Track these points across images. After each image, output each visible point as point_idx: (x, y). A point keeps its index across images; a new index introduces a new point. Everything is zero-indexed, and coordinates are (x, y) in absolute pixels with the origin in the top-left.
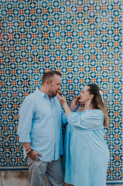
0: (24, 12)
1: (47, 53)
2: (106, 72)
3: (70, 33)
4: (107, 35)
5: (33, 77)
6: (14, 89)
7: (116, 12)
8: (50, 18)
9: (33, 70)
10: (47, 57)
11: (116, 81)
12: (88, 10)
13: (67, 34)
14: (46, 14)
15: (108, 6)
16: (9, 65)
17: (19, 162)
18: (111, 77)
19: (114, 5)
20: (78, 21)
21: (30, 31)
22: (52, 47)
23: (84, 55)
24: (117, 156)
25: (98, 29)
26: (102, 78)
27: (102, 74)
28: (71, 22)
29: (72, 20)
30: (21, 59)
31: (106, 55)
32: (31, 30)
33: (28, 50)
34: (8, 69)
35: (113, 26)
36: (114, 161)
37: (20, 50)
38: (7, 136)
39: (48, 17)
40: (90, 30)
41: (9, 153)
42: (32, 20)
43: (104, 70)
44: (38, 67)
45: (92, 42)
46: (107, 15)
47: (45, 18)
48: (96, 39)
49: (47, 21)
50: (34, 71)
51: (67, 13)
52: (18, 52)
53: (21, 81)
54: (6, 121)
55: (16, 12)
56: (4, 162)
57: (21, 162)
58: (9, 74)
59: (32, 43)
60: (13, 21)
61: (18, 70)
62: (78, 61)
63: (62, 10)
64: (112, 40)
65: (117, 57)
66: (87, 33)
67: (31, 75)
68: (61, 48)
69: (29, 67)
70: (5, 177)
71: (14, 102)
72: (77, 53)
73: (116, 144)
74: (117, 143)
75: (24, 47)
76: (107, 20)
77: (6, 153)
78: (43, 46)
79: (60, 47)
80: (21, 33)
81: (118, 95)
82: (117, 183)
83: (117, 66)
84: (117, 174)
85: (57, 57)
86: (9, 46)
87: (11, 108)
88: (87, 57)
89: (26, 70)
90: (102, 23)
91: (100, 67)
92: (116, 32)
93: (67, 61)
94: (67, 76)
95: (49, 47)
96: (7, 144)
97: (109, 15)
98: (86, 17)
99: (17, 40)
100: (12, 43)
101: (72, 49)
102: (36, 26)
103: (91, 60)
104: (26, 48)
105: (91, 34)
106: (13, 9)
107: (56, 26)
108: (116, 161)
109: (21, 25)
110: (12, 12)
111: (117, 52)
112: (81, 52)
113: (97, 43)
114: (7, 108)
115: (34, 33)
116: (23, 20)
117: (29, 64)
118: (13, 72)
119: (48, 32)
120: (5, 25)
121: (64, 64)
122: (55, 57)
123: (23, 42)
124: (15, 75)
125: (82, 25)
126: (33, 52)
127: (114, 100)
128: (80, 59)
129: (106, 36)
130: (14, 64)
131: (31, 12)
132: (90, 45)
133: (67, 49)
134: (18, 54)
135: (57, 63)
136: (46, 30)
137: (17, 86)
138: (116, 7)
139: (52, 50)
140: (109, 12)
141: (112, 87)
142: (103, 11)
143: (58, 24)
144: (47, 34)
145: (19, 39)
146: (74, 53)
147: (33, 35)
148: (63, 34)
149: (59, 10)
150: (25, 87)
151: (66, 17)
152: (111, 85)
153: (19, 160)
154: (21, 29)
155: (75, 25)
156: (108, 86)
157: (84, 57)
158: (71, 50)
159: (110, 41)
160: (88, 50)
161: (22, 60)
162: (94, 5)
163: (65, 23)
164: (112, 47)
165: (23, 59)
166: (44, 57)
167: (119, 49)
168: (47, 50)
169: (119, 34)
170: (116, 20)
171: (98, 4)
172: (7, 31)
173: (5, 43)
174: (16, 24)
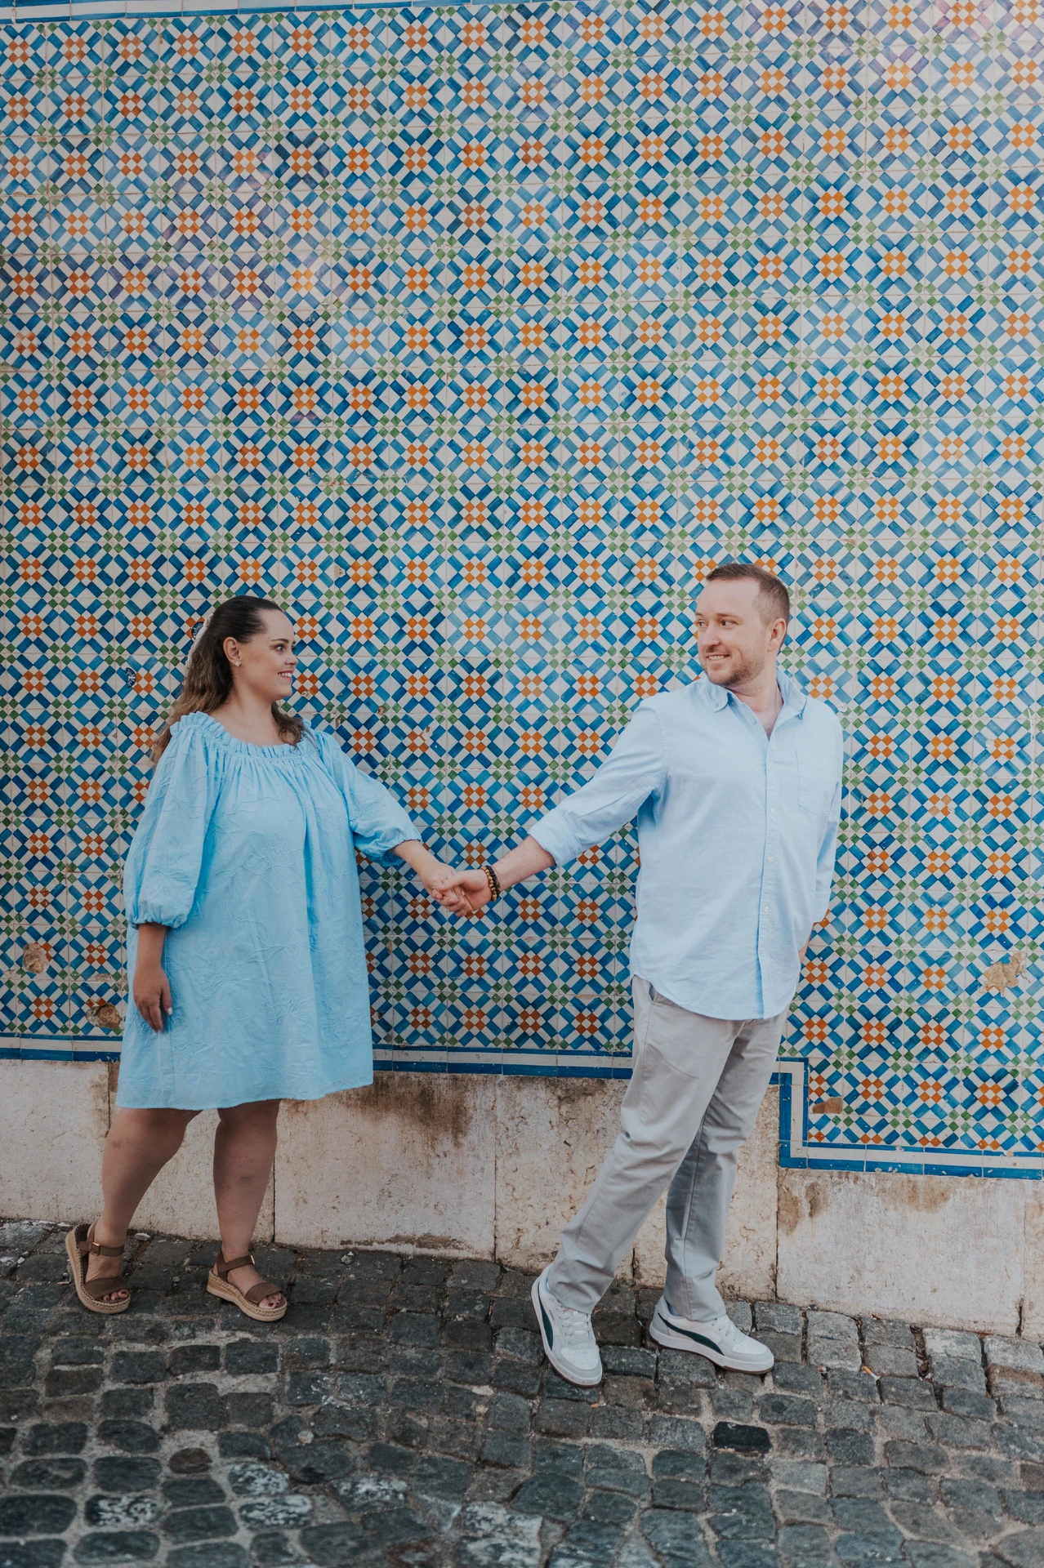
0: (429, 279)
1: (533, 483)
2: (832, 589)
3: (655, 386)
4: (843, 402)
5: (458, 600)
6: (363, 658)
7: (894, 289)
8: (556, 311)
9: (457, 565)
10: (532, 501)
11: (880, 635)
12: (753, 275)
13: (637, 392)
14: (539, 293)
15: (850, 259)
16: (339, 537)
18: (856, 612)
19: (882, 251)
20: (698, 331)
21: (452, 374)
23: (720, 498)
24: (874, 1021)
25: (800, 371)
26: (813, 617)
27: (809, 600)
28: (662, 332)
29: (668, 326)
30: (401, 508)
31: (833, 503)
32: (458, 367)
33: (439, 466)
34: (334, 555)
35: (874, 357)
36: (857, 1048)
37: (400, 462)
39: (550, 305)
40: (755, 376)
42: (469, 320)
43: (819, 576)
44: (487, 550)
45: (763, 433)
46: (845, 301)
47: (532, 312)
48: (787, 420)
49: (544, 323)
50: (464, 572)
51: (645, 289)
52: (390, 473)
53: (397, 618)
55: (389, 279)
58: (340, 582)
59: (463, 432)
60: (375, 322)
61: (384, 561)
62: (690, 528)
63: (620, 272)
64: (866, 426)
65: (893, 514)
66: (739, 390)
67: (446, 589)
68: (608, 460)
69: (440, 549)
71: (357, 725)
72: (684, 488)
73: (869, 959)
74: (875, 954)
75: (423, 449)
76: (845, 326)
78: (516, 449)
79: (602, 454)
80: (411, 379)
81: (888, 705)
82: (871, 1167)
83: (887, 558)
84: (872, 1117)
85: (585, 507)
86: (349, 444)
88: (737, 511)
89: (423, 566)
90: (820, 339)
91: (803, 559)
92: (892, 388)
93: (635, 525)
94: (630, 600)
95: (545, 454)
97: (857, 302)
98: (740, 312)
99: (390, 414)
100: (362, 428)
101: (661, 465)
102: (488, 350)
103: (755, 522)
104: (429, 455)
105: (763, 395)
106: (376, 262)
107: (585, 352)
108: (868, 1050)
109: (412, 344)
110: (372, 279)
111: (894, 490)
112: (708, 481)
113: (792, 438)
115: (476, 385)
116: (423, 320)
117: (441, 536)
118: (362, 572)
119: (545, 382)
120: (331, 340)
121: (618, 542)
122: (574, 506)
123: (417, 427)
124: (368, 590)
125: (715, 348)
126: (464, 478)
127: (869, 734)
128: (701, 517)
129: (835, 407)
130: (367, 532)
131: (463, 277)
132: (756, 451)
133: (636, 466)
134: (390, 484)
135: (581, 534)
136: (533, 372)
137: (374, 640)
138: (895, 264)
139: (560, 471)
140: (856, 289)
141: (861, 664)
142: (826, 284)
143: (596, 340)
144: (539, 390)
145: (396, 409)
146: (671, 488)
147: (470, 391)
148: (619, 393)
149: (603, 272)
150: (418, 652)
151: (639, 309)
152: (856, 655)
154: (408, 361)
155: (680, 349)
156: (841, 659)
157: (719, 511)
158: (656, 472)
159: (859, 431)
160: (743, 475)
161: (407, 514)
162: (784, 253)
163: (633, 338)
164: (866, 461)
165: (412, 508)
166: (521, 501)
167: (901, 472)
168: (533, 466)
169: (906, 401)
170: (892, 326)
171: (802, 248)
172: (343, 370)
173: (330, 427)
174: (389, 339)
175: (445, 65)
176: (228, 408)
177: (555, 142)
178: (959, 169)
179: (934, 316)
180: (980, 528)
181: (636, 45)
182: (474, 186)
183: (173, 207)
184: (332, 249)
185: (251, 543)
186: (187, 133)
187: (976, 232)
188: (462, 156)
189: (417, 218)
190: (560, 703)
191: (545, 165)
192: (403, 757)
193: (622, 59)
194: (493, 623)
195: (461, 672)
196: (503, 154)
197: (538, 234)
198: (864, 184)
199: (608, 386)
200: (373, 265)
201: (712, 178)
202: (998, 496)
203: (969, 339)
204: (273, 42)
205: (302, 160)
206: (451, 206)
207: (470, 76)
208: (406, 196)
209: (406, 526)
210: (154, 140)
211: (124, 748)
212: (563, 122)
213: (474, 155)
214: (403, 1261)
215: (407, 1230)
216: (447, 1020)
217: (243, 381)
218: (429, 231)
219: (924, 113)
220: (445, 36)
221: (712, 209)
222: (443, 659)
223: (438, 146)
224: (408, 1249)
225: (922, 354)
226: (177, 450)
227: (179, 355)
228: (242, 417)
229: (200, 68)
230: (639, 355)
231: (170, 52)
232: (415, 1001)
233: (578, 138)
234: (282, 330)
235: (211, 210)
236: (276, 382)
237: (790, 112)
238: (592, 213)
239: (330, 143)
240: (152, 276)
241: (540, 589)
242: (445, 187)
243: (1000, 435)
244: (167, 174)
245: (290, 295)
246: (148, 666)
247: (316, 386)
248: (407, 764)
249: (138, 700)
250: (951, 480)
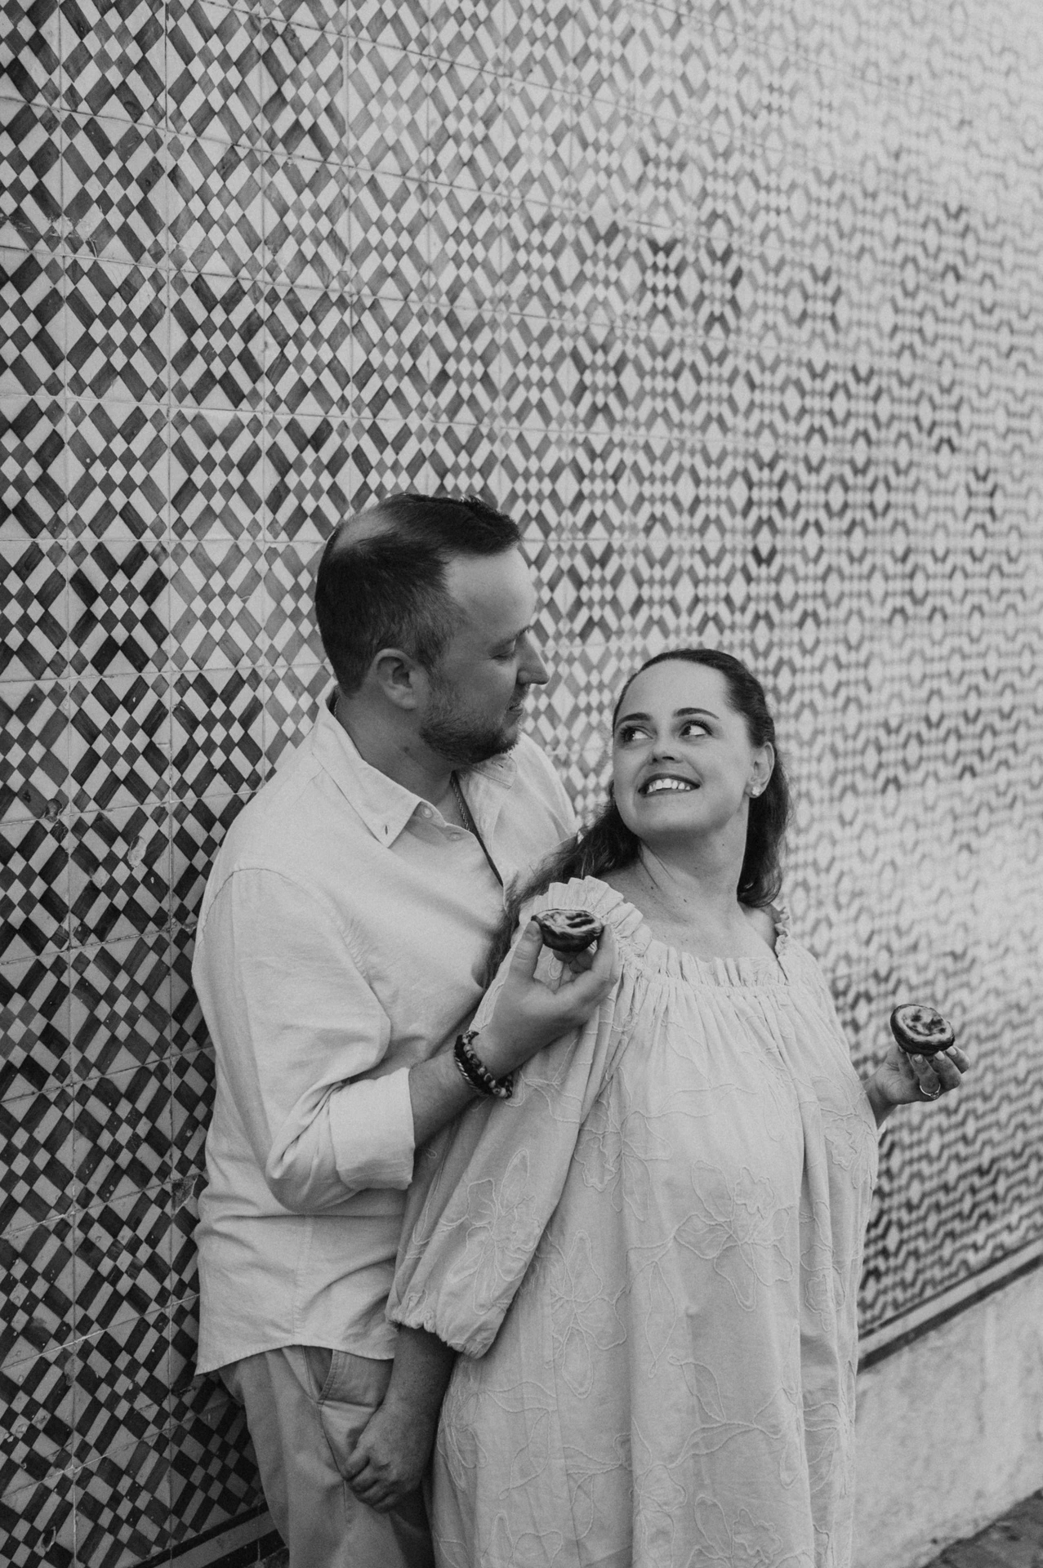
5: (189, 541)
6: (17, 684)
9: (187, 460)
22: (350, 230)
26: (643, 568)
27: (641, 541)
28: (483, 11)
30: (86, 316)
33: (154, 224)
37: (83, 203)
40: (588, 129)
43: (652, 499)
44: (236, 427)
45: (596, 238)
46: (679, 24)
48: (621, 218)
50: (198, 476)
52: (63, 226)
53: (81, 584)
59: (196, 153)
61: (54, 445)
62: (515, 403)
64: (697, 246)
67: (169, 515)
69: (157, 420)
75: (124, 177)
78: (281, 207)
89: (128, 460)
95: (325, 226)
99: (61, 79)
104: (135, 194)
107: (380, 20)
111: (720, 360)
115: (215, 45)
117: (158, 390)
119: (325, 69)
121: (428, 423)
122: (367, 344)
134: (64, 255)
137: (37, 639)
145: (71, 68)
147: (206, 57)
161: (96, 331)
165: (107, 318)
166: (289, 323)
194: (245, 592)
195: (195, 703)
248: (102, 931)
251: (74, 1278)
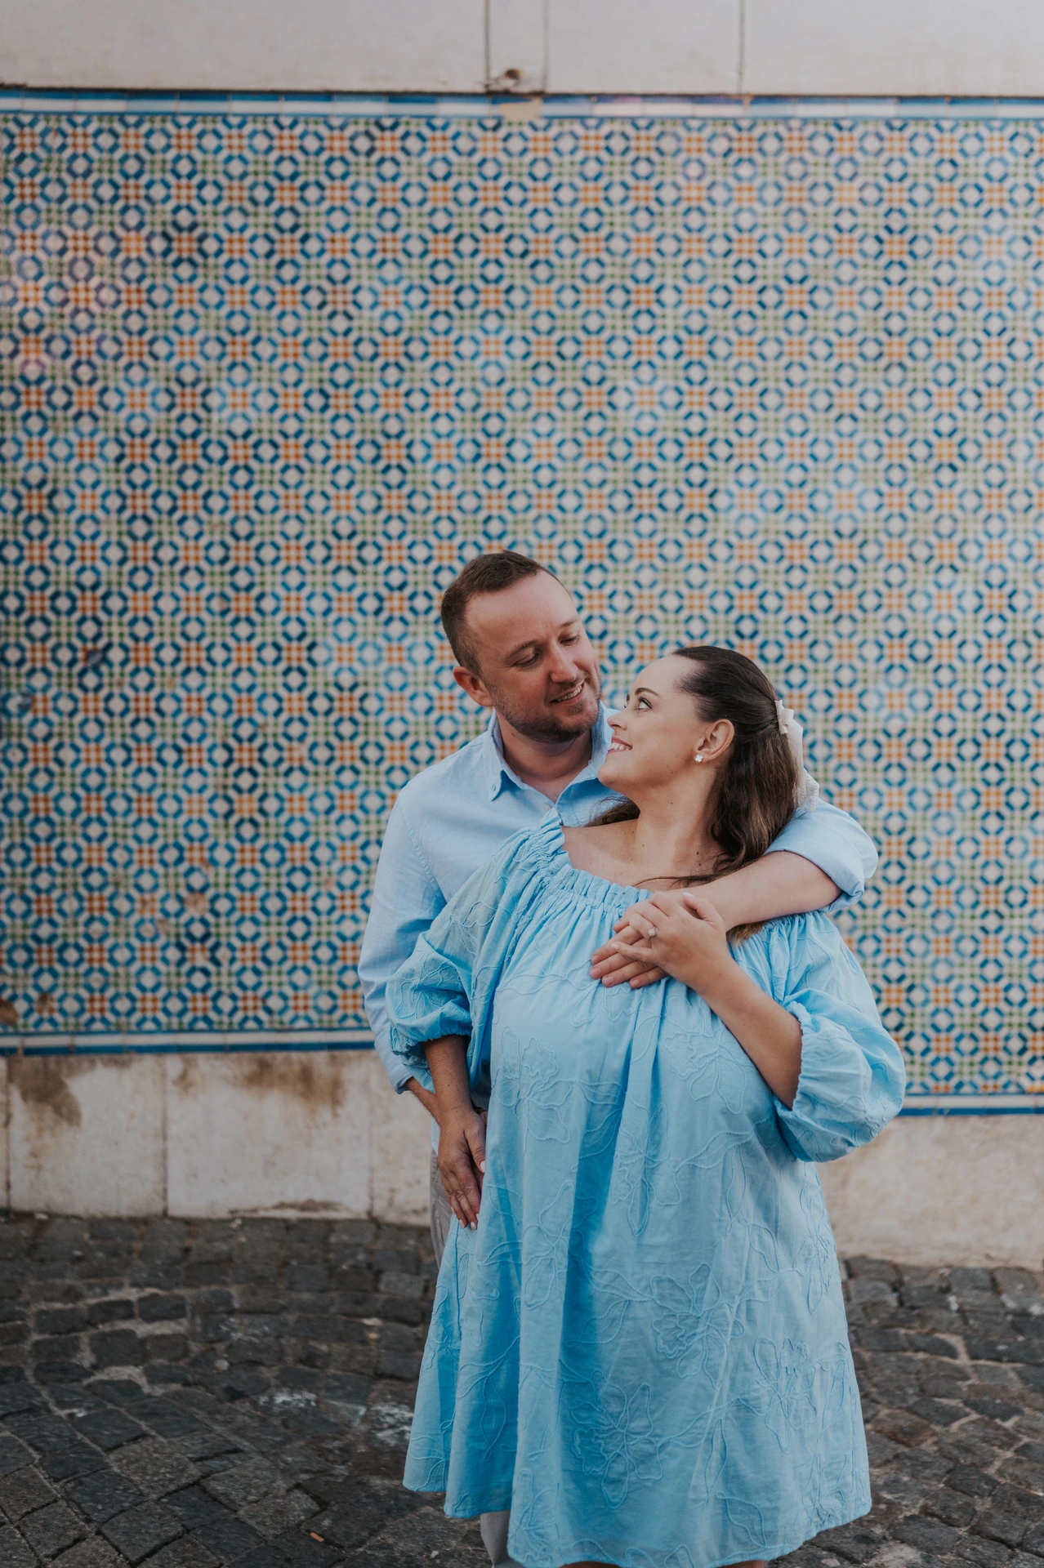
0: (300, 350)
1: (395, 527)
2: (653, 619)
3: (499, 446)
4: (657, 462)
5: (330, 629)
6: (244, 680)
7: (696, 368)
8: (413, 381)
9: (329, 599)
10: (395, 543)
12: (579, 354)
13: (484, 450)
14: (398, 365)
15: (659, 343)
16: (222, 574)
17: (250, 1013)
19: (683, 335)
20: (534, 399)
21: (322, 432)
22: (419, 502)
23: (558, 540)
25: (621, 435)
26: (635, 640)
27: (632, 627)
28: (504, 400)
29: (509, 395)
30: (278, 548)
31: (651, 546)
32: (328, 427)
33: (312, 511)
34: (217, 589)
35: (681, 424)
37: (275, 509)
38: (203, 890)
39: (407, 375)
40: (582, 437)
41: (205, 972)
42: (337, 386)
43: (641, 607)
44: (354, 585)
45: (591, 487)
46: (654, 379)
47: (392, 380)
48: (611, 476)
50: (335, 604)
51: (486, 365)
52: (267, 518)
53: (276, 645)
54: (202, 823)
55: (265, 349)
56: (181, 1014)
57: (262, 1015)
58: (224, 613)
59: (333, 483)
60: (252, 387)
61: (261, 596)
63: (467, 348)
64: (677, 481)
65: (700, 555)
66: (569, 450)
67: (319, 619)
68: (460, 508)
69: (313, 584)
70: (183, 1080)
71: (240, 740)
75: (297, 497)
76: (656, 398)
77: (193, 970)
78: (379, 498)
79: (455, 503)
80: (285, 436)
83: (697, 592)
85: (441, 548)
86: (231, 492)
87: (227, 764)
88: (571, 552)
89: (299, 599)
90: (637, 409)
91: (628, 594)
92: (696, 450)
95: (405, 502)
96: (198, 930)
97: (665, 378)
98: (569, 385)
99: (267, 466)
100: (242, 477)
101: (507, 514)
102: (354, 412)
103: (586, 562)
104: (302, 502)
105: (590, 454)
106: (252, 334)
107: (438, 416)
109: (286, 406)
111: (701, 536)
112: (545, 527)
113: (615, 491)
114: (207, 767)
115: (343, 442)
116: (297, 384)
117: (314, 573)
118: (243, 604)
119: (405, 439)
120: (214, 400)
122: (430, 547)
123: (292, 477)
124: (249, 621)
125: (550, 415)
126: (336, 521)
129: (650, 465)
130: (248, 569)
131: (330, 349)
132: (586, 501)
133: (482, 515)
134: (267, 528)
136: (393, 431)
137: (256, 665)
138: (695, 348)
139: (419, 517)
140: (665, 368)
142: (640, 363)
143: (447, 405)
144: (399, 447)
145: (272, 461)
146: (514, 533)
147: (338, 447)
148: (468, 450)
149: (452, 349)
150: (294, 674)
151: (484, 379)
153: (250, 1003)
154: (282, 420)
155: (519, 415)
158: (501, 518)
159: (670, 486)
160: (575, 521)
161: (283, 553)
162: (605, 335)
163: (479, 405)
164: (677, 511)
165: (288, 548)
166: (384, 542)
167: (705, 520)
168: (395, 512)
169: (708, 462)
170: (695, 399)
171: (619, 332)
172: (224, 427)
173: (213, 477)
174: (265, 401)
175: (312, 168)
176: (120, 458)
177: (407, 238)
178: (745, 272)
179: (729, 392)
180: (771, 567)
181: (477, 158)
182: (338, 272)
183: (67, 280)
184: (213, 322)
185: (141, 579)
186: (80, 217)
187: (760, 323)
188: (328, 246)
189: (289, 298)
190: (422, 718)
191: (402, 258)
192: (283, 767)
193: (465, 170)
194: (362, 647)
195: (333, 692)
196: (364, 246)
197: (397, 315)
198: (669, 281)
199: (460, 444)
200: (251, 336)
201: (542, 272)
202: (784, 540)
203: (758, 412)
204: (158, 141)
205: (184, 245)
206: (320, 289)
207: (332, 177)
208: (279, 279)
209: (281, 566)
210: (49, 221)
211: (23, 764)
212: (415, 220)
213: (338, 246)
214: (288, 1225)
215: (291, 1196)
216: (325, 1003)
217: (132, 435)
218: (301, 310)
219: (718, 222)
220: (311, 144)
221: (543, 298)
222: (318, 679)
223: (305, 239)
224: (292, 1214)
225: (720, 423)
226: (72, 495)
227: (73, 411)
228: (131, 468)
229: (90, 160)
230: (486, 417)
231: (63, 147)
232: (295, 987)
233: (429, 234)
234: (169, 391)
235: (101, 287)
236: (163, 436)
237: (607, 220)
238: (442, 298)
239: (211, 230)
240: (49, 341)
241: (403, 620)
242: (313, 272)
243: (784, 489)
244: (62, 251)
245: (175, 361)
246: (45, 689)
247: (201, 439)
248: (286, 774)
249: (35, 722)
250: (747, 527)
251: (274, 904)
